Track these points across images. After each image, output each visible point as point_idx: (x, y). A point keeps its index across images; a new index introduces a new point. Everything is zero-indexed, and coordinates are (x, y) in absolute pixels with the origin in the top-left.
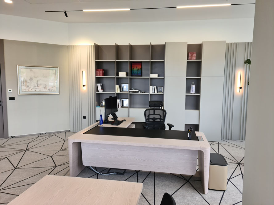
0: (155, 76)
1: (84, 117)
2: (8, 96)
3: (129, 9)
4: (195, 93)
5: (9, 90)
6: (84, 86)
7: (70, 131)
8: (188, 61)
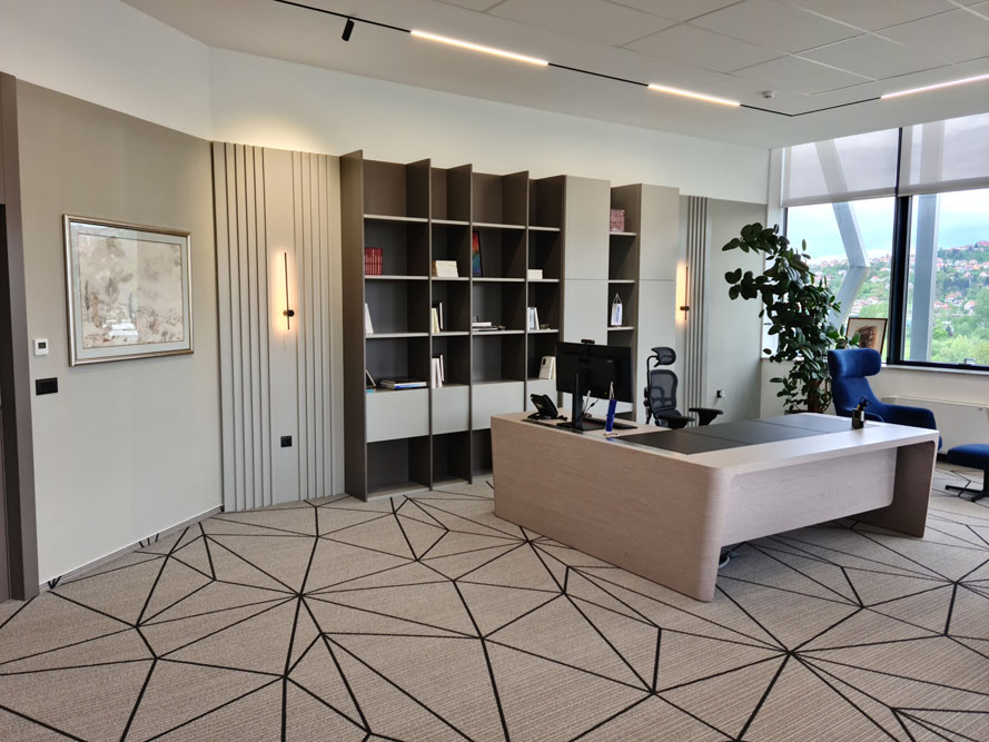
0: (535, 275)
1: (286, 442)
3: (544, 63)
4: (622, 325)
5: (38, 341)
6: (290, 313)
7: (222, 509)
8: (611, 236)
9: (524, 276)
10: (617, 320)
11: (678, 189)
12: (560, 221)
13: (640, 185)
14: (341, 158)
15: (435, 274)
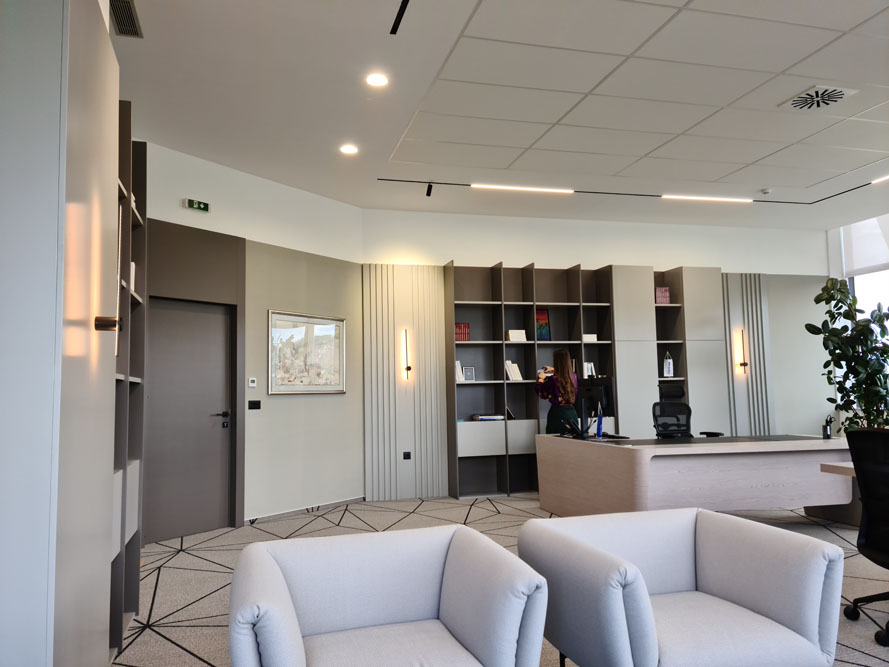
0: (590, 338)
1: (407, 456)
2: (250, 396)
3: (571, 191)
4: (674, 376)
5: (251, 379)
6: (409, 368)
7: (364, 499)
8: (657, 307)
9: (580, 339)
10: (669, 372)
11: (720, 269)
12: (609, 298)
13: (681, 268)
14: (444, 267)
15: (507, 338)
